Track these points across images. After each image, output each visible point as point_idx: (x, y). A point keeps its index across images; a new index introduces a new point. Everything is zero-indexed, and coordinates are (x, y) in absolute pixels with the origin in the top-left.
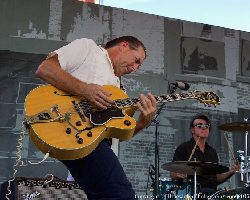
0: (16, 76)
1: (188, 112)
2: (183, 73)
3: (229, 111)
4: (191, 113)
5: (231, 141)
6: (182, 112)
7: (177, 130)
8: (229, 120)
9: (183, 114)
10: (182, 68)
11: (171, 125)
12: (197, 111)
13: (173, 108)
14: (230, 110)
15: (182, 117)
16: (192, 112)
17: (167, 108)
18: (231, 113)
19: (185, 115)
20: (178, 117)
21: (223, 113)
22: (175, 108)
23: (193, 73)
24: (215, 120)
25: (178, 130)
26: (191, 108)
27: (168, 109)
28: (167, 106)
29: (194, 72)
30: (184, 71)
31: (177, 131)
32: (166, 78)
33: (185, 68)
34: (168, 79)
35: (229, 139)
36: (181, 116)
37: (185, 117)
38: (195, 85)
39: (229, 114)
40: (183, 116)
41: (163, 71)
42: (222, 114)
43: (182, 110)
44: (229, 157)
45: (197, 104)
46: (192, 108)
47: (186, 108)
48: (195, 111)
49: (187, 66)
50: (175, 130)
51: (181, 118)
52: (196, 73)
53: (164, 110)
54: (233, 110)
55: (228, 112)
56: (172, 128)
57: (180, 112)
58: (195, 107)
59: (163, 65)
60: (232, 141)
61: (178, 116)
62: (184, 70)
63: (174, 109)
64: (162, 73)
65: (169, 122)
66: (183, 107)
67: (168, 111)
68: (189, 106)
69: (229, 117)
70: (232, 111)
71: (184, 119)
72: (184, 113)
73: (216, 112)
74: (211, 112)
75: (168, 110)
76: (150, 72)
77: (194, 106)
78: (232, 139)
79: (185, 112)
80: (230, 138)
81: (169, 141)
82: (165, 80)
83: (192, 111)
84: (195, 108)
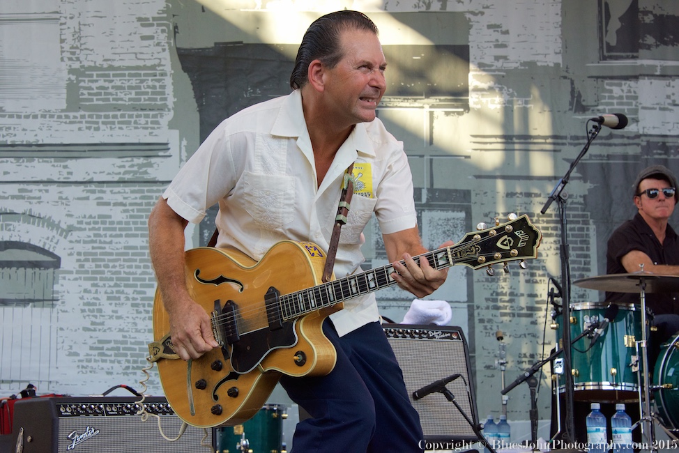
0: (259, 94)
1: (615, 145)
2: (605, 58)
4: (624, 147)
6: (603, 147)
7: (591, 185)
9: (605, 151)
10: (601, 48)
11: (579, 175)
12: (637, 141)
15: (604, 156)
16: (625, 145)
19: (610, 153)
20: (593, 158)
23: (627, 57)
25: (595, 185)
26: (622, 137)
27: (572, 141)
28: (569, 137)
29: (630, 54)
30: (606, 54)
31: (592, 187)
32: (565, 74)
33: (610, 48)
34: (570, 76)
36: (600, 156)
37: (609, 157)
38: (632, 83)
40: (606, 155)
41: (559, 59)
43: (604, 141)
45: (637, 125)
46: (625, 135)
47: (611, 136)
48: (631, 141)
49: (613, 43)
50: (589, 185)
51: (602, 160)
52: (633, 57)
56: (582, 181)
57: (598, 146)
58: (631, 132)
59: (558, 46)
61: (595, 156)
62: (607, 52)
64: (557, 65)
67: (572, 147)
71: (608, 160)
72: (607, 147)
74: (669, 139)
75: (570, 144)
76: (532, 64)
77: (630, 130)
79: (610, 145)
81: (576, 209)
82: (565, 77)
83: (626, 141)
84: (632, 135)
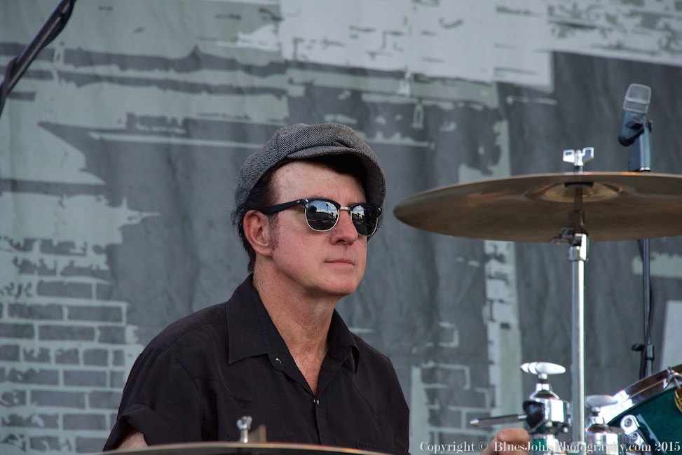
1: (209, 89)
3: (489, 77)
4: (236, 99)
5: (502, 277)
6: (170, 93)
7: (135, 213)
8: (495, 135)
9: (177, 106)
11: (92, 179)
12: (275, 81)
13: (108, 59)
14: (497, 70)
15: (174, 122)
16: (239, 91)
17: (60, 65)
18: (505, 89)
19: (194, 114)
20: (139, 127)
21: (453, 93)
22: (123, 61)
24: (397, 139)
25: (146, 215)
26: (231, 65)
27: (69, 69)
31: (136, 221)
35: (493, 266)
36: (162, 120)
37: (190, 127)
39: (491, 99)
40: (180, 120)
42: (447, 98)
43: (173, 74)
44: (488, 385)
45: (277, 32)
46: (241, 58)
47: (196, 60)
48: (258, 81)
50: (124, 214)
51: (167, 134)
53: (43, 75)
54: (518, 71)
55: (482, 84)
56: (104, 201)
57: (155, 90)
58: (257, 52)
60: (512, 278)
61: (146, 120)
63: (114, 70)
65: (77, 158)
66: (177, 51)
68: (219, 48)
69: (491, 116)
70: (509, 78)
71: (187, 135)
72: (182, 96)
73: (405, 89)
74: (372, 84)
75: (66, 76)
77: (257, 46)
78: (509, 269)
79: (193, 88)
80: (500, 259)
83: (241, 79)
84: (263, 61)
